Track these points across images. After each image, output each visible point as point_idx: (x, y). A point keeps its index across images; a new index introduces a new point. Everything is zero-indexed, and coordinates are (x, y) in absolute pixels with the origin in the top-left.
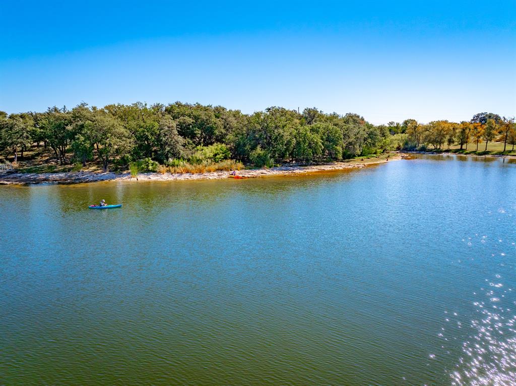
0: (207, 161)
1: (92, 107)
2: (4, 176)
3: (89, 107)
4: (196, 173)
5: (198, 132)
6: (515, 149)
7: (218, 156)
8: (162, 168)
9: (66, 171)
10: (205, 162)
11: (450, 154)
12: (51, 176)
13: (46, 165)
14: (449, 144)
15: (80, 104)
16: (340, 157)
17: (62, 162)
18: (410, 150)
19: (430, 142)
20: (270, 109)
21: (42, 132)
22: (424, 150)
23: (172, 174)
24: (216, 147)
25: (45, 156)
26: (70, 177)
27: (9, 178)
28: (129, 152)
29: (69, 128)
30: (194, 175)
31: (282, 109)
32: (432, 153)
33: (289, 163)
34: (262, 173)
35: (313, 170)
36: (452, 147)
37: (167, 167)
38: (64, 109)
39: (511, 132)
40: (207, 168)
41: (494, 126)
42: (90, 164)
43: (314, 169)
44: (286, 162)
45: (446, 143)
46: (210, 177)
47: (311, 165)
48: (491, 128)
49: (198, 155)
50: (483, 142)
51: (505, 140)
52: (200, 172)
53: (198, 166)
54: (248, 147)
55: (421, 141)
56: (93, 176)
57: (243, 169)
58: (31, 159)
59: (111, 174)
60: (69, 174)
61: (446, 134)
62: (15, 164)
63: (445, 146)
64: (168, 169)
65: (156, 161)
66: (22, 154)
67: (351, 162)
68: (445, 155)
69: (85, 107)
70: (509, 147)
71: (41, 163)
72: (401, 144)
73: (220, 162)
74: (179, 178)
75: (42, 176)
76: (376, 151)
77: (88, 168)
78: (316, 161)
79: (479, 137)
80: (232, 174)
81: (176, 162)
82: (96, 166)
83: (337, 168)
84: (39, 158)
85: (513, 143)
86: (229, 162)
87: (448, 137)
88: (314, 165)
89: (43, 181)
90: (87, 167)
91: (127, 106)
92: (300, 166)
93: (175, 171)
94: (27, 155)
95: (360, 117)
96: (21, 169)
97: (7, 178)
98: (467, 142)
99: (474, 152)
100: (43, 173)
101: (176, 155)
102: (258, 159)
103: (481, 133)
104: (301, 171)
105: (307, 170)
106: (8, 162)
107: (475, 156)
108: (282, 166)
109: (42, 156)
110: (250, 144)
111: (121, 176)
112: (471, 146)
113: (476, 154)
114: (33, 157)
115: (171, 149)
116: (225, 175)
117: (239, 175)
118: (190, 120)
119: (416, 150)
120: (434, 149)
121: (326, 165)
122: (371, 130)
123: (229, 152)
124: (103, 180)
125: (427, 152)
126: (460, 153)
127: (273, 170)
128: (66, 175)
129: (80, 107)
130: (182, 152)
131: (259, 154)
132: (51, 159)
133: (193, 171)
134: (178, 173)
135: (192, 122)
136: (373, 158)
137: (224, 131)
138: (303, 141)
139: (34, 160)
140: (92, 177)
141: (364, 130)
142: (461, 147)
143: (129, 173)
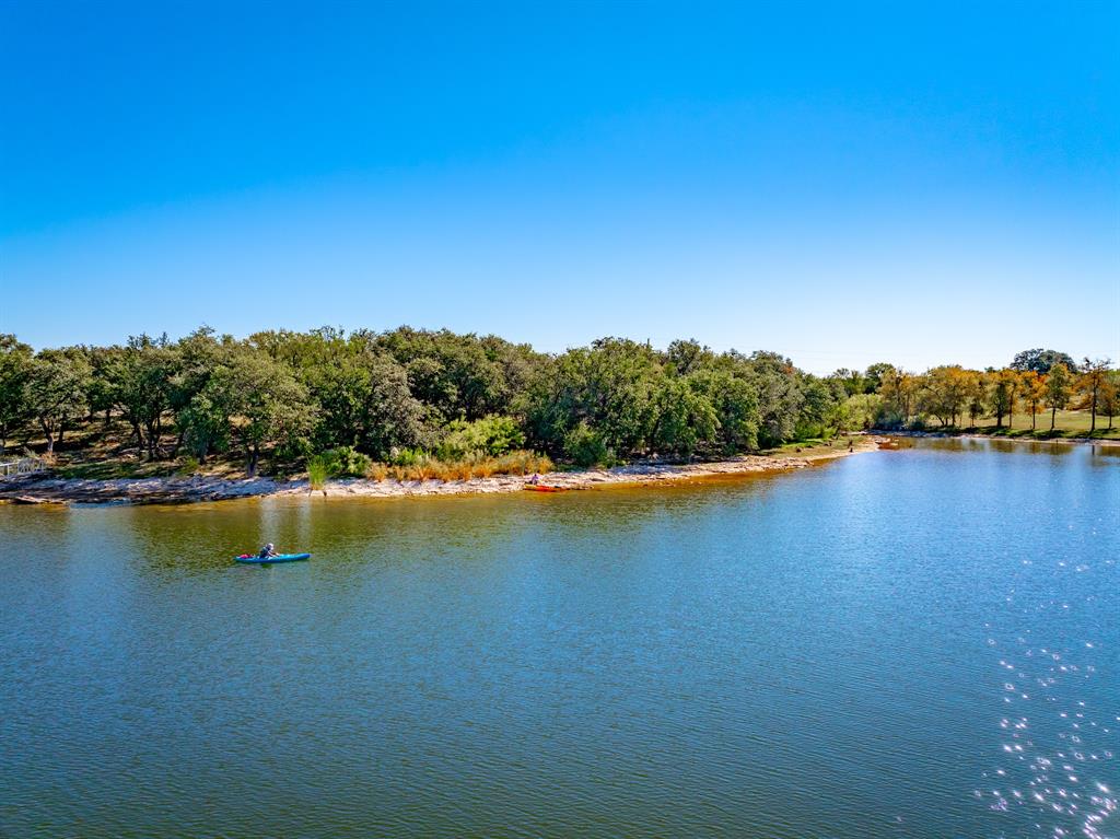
0: (475, 454)
1: (224, 336)
2: (25, 484)
3: (217, 336)
4: (452, 479)
5: (453, 391)
6: (1114, 425)
7: (497, 443)
8: (378, 469)
9: (165, 475)
10: (470, 456)
11: (977, 438)
12: (130, 486)
13: (116, 460)
14: (973, 417)
15: (197, 330)
16: (754, 443)
17: (151, 454)
18: (890, 429)
19: (931, 411)
20: (601, 343)
21: (116, 389)
22: (919, 428)
23: (399, 482)
24: (492, 424)
25: (112, 441)
26: (174, 487)
27: (38, 489)
28: (308, 434)
29: (178, 380)
30: (447, 485)
31: (627, 341)
32: (940, 436)
33: (645, 457)
34: (594, 480)
35: (702, 474)
36: (979, 422)
37: (389, 466)
38: (164, 339)
39: (1103, 390)
40: (474, 469)
41: (1066, 378)
42: (212, 459)
43: (703, 471)
44: (639, 456)
45: (966, 414)
46: (484, 490)
47: (693, 461)
48: (1060, 381)
49: (455, 440)
50: (1045, 410)
51: (1090, 406)
52: (461, 477)
53: (456, 466)
54: (559, 424)
55: (912, 410)
56: (225, 486)
57: (550, 470)
58: (80, 448)
59: (264, 482)
60: (171, 481)
61: (966, 395)
62: (49, 459)
63: (964, 420)
64: (391, 470)
65: (365, 453)
66: (61, 436)
67: (776, 456)
68: (965, 439)
69: (209, 336)
70: (1102, 423)
71: (104, 456)
72: (870, 417)
73: (501, 455)
74: (416, 492)
75: (110, 486)
76: (822, 430)
77: (211, 469)
78: (702, 454)
79: (1036, 401)
80: (531, 483)
81: (408, 454)
82: (228, 464)
83: (751, 469)
84: (99, 445)
85: (1109, 413)
86: (522, 455)
87: (970, 401)
88: (699, 461)
89: (115, 495)
90: (209, 465)
91: (299, 334)
92: (671, 463)
93: (406, 476)
94: (71, 438)
95: (784, 359)
96: (62, 468)
97: (33, 489)
98: (1010, 412)
99: (1028, 432)
100: (112, 478)
101: (406, 440)
102: (582, 449)
103: (1040, 392)
104: (678, 476)
105: (689, 474)
106: (33, 455)
107: (1032, 441)
108: (632, 464)
109: (103, 442)
110: (563, 418)
111: (287, 485)
112: (1019, 420)
113: (1033, 437)
114: (85, 443)
115: (397, 426)
116: (516, 484)
117: (547, 485)
118: (434, 365)
119: (903, 430)
120: (942, 427)
121: (726, 461)
122: (811, 386)
123: (521, 434)
124: (248, 495)
125: (929, 432)
126: (997, 435)
127: (614, 473)
128: (164, 483)
129: (197, 336)
130: (419, 433)
131: (586, 438)
132: (126, 447)
133: (444, 477)
134: (412, 479)
135: (440, 370)
136: (818, 447)
137: (505, 390)
138: (676, 410)
139: (87, 450)
140: (222, 487)
141: (797, 387)
142: (999, 422)
143: (306, 480)
